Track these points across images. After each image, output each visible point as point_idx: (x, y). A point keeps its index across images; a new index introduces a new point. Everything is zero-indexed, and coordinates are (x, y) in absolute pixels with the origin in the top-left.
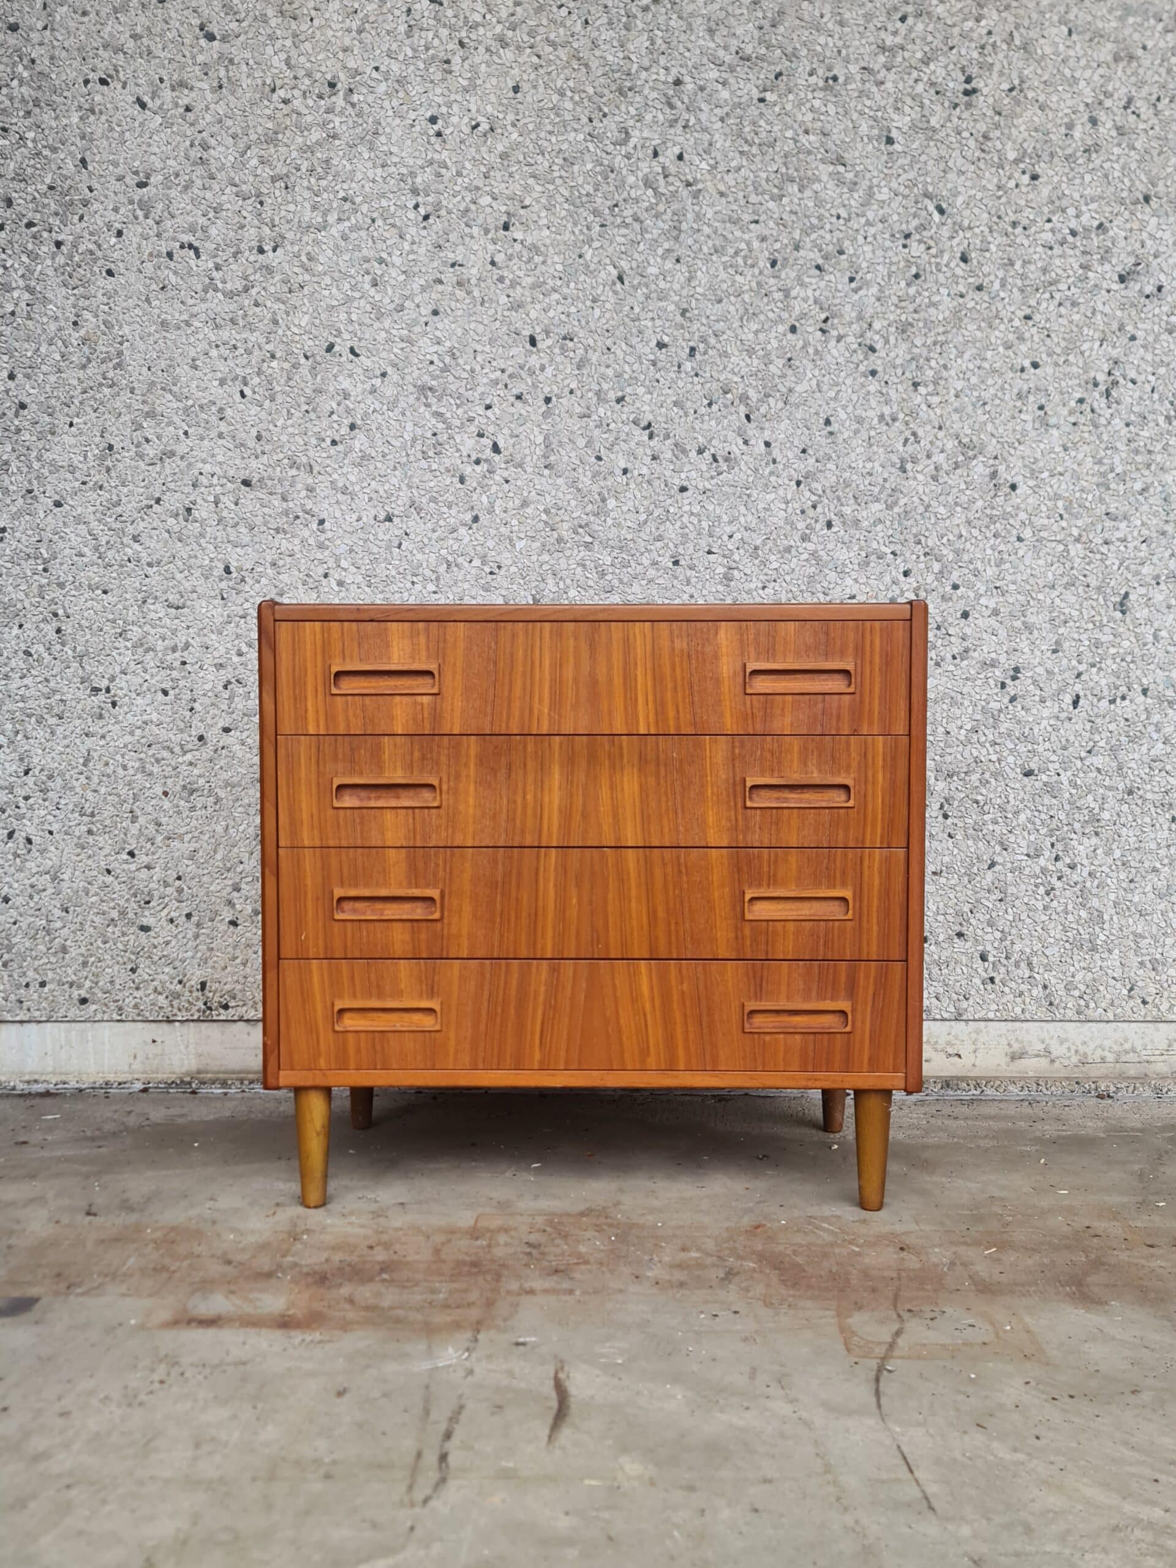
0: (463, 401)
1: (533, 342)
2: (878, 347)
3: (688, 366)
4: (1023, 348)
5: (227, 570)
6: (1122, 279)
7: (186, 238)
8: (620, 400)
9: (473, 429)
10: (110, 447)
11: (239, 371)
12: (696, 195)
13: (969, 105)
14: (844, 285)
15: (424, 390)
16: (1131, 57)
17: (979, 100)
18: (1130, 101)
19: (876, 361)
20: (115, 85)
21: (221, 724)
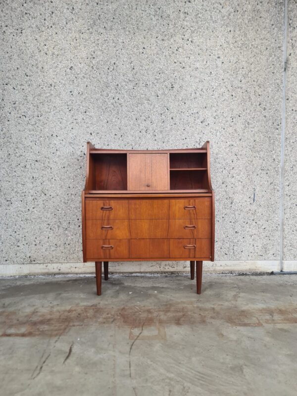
0: (78, 145)
1: (91, 134)
2: (156, 135)
3: (121, 139)
4: (184, 135)
5: (33, 178)
6: (202, 122)
7: (23, 114)
8: (108, 145)
9: (80, 150)
10: (9, 154)
11: (35, 140)
12: (121, 106)
13: (172, 90)
14: (150, 124)
15: (70, 143)
16: (202, 81)
17: (174, 89)
18: (202, 89)
19: (156, 138)
20: (9, 85)
21: (33, 207)
